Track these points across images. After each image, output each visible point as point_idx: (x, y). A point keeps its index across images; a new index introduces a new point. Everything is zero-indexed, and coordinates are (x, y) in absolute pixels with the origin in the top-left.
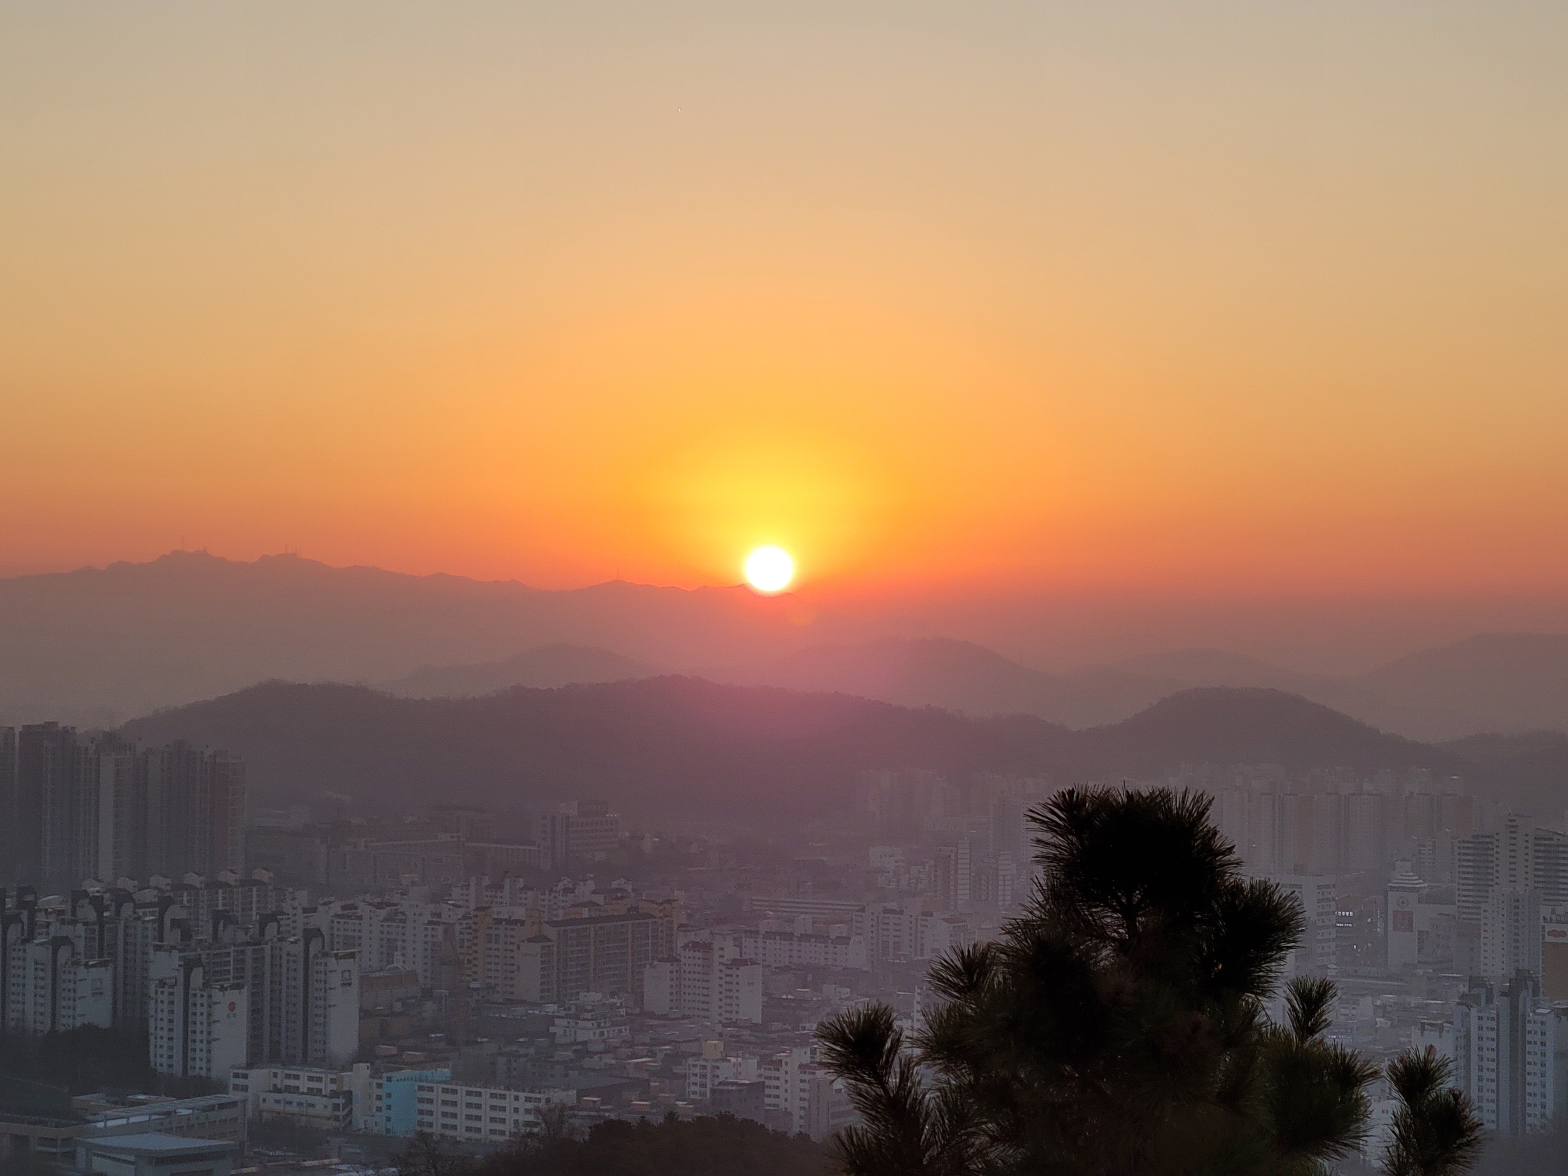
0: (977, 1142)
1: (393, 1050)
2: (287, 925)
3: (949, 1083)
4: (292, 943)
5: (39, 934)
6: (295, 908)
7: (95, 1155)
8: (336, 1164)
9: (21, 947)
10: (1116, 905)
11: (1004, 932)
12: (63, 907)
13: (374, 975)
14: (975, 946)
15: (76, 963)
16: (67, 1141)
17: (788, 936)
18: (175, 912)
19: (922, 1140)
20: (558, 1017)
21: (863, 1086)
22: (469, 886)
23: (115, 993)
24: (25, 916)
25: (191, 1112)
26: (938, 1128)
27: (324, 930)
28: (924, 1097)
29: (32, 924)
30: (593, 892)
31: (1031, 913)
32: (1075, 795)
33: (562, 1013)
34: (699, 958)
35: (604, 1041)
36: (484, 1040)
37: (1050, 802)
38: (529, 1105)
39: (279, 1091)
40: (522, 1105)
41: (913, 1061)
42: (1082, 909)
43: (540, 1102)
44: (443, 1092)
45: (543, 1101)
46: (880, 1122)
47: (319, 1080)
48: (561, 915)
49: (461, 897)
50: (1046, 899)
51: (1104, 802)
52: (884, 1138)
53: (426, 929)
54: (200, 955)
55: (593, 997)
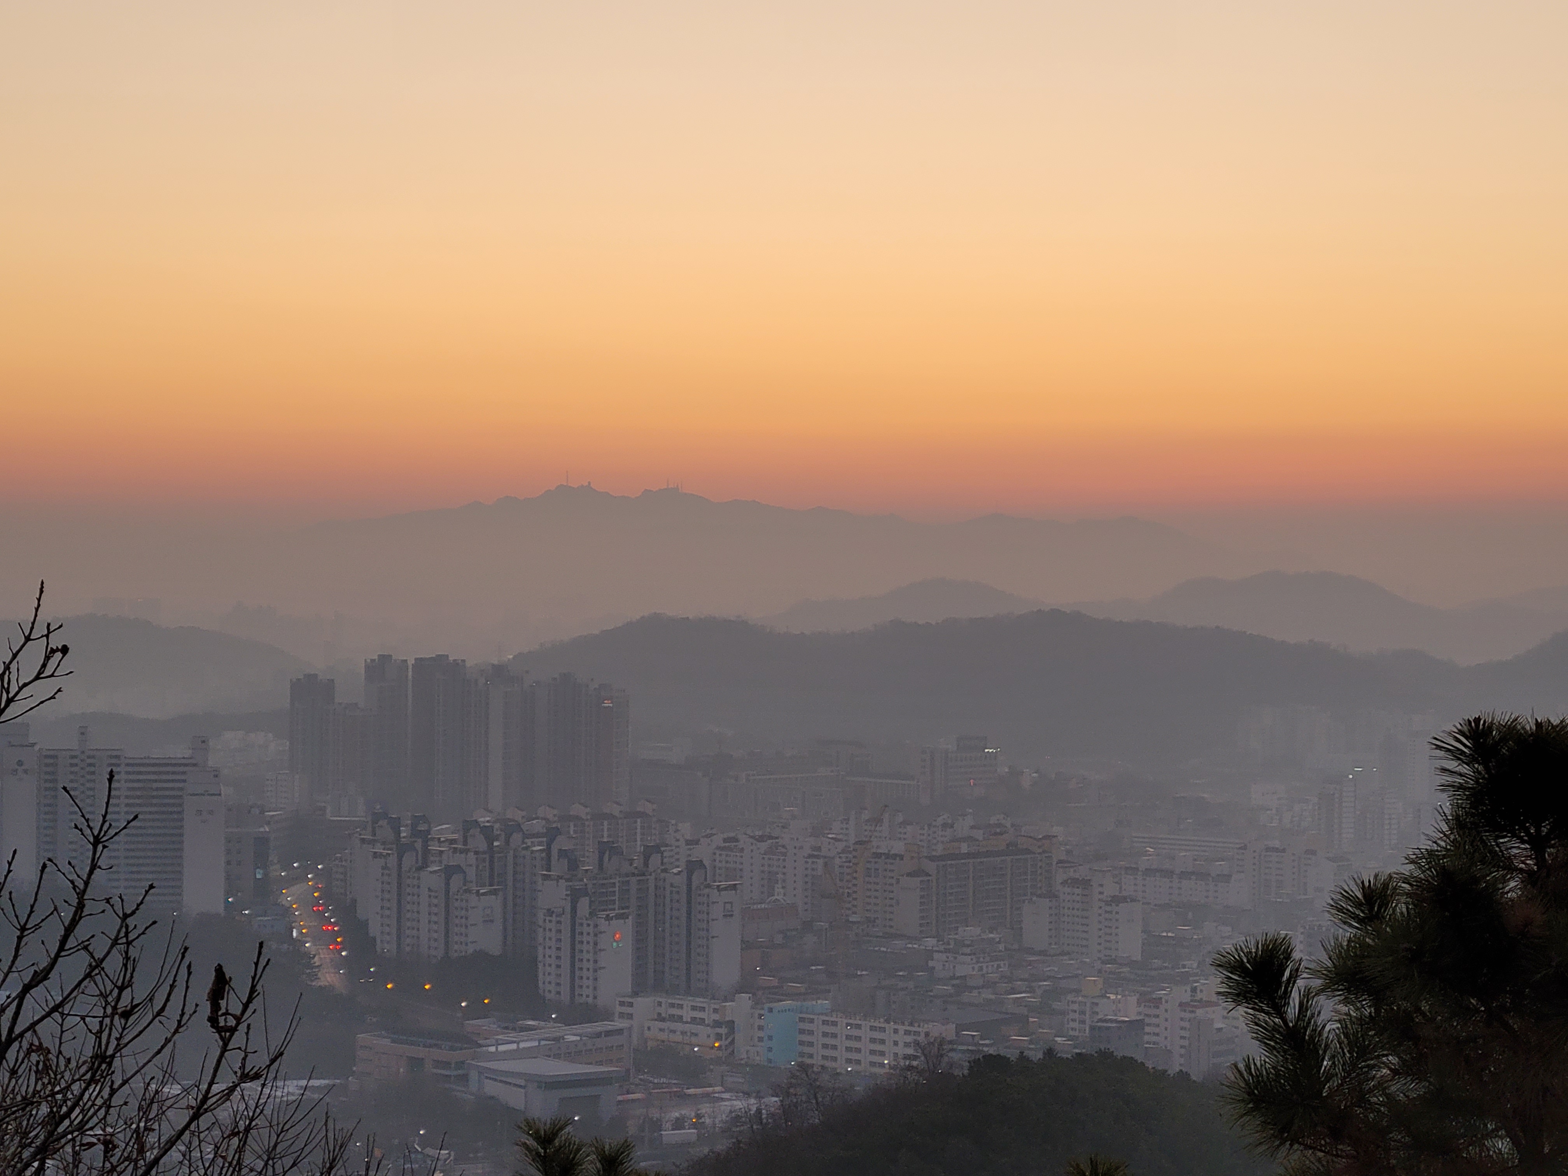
0: (1379, 1074)
1: (775, 982)
2: (670, 857)
3: (1350, 1015)
4: (675, 874)
5: (432, 862)
6: (678, 840)
7: (487, 1078)
8: (719, 1093)
9: (416, 875)
10: (1523, 836)
11: (1407, 861)
12: (455, 836)
13: (755, 907)
14: (1376, 876)
15: (468, 891)
16: (460, 1064)
17: (1168, 874)
18: (561, 843)
19: (1322, 1071)
20: (937, 951)
21: (1262, 1016)
22: (848, 819)
23: (505, 920)
24: (419, 845)
25: (578, 1038)
26: (1338, 1059)
27: (706, 863)
28: (1324, 1027)
29: (426, 852)
30: (972, 827)
31: (1435, 842)
32: (1482, 722)
33: (942, 948)
34: (1078, 895)
35: (983, 975)
36: (864, 973)
37: (1456, 731)
38: (909, 1039)
39: (663, 1020)
40: (901, 1038)
41: (1312, 992)
42: (1489, 840)
43: (919, 1036)
44: (823, 1024)
45: (923, 1035)
46: (1278, 1052)
47: (703, 1009)
48: (939, 850)
49: (841, 831)
50: (1451, 829)
51: (1511, 731)
52: (1283, 1069)
53: (807, 862)
54: (586, 885)
55: (971, 932)
